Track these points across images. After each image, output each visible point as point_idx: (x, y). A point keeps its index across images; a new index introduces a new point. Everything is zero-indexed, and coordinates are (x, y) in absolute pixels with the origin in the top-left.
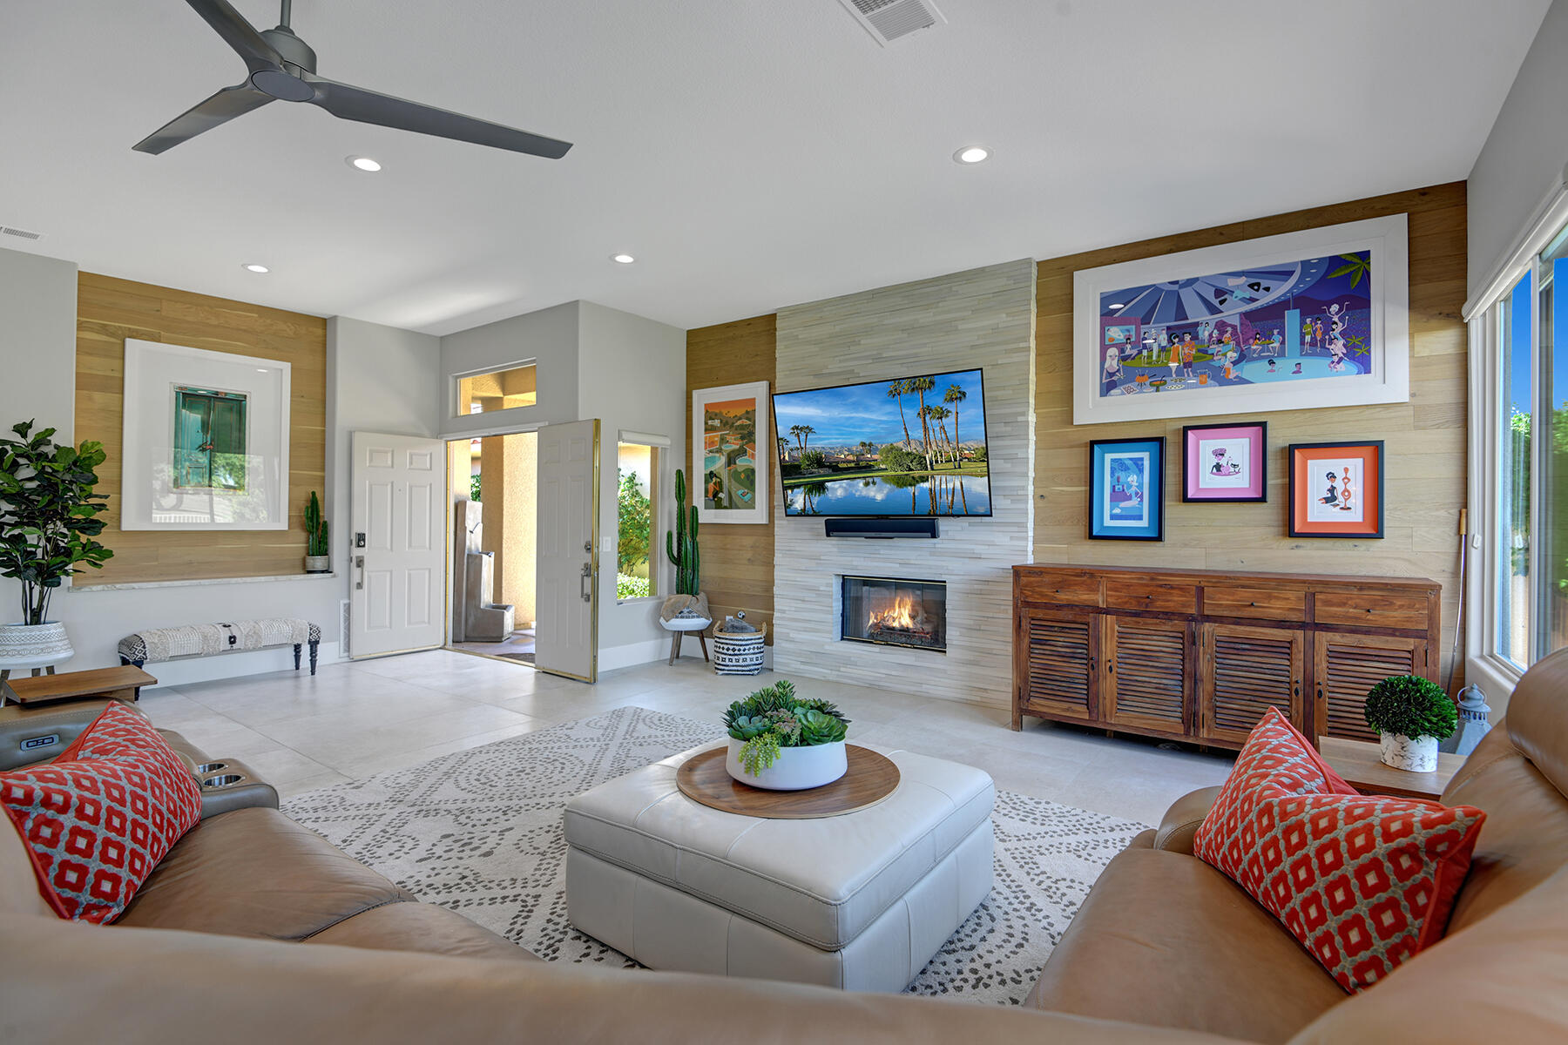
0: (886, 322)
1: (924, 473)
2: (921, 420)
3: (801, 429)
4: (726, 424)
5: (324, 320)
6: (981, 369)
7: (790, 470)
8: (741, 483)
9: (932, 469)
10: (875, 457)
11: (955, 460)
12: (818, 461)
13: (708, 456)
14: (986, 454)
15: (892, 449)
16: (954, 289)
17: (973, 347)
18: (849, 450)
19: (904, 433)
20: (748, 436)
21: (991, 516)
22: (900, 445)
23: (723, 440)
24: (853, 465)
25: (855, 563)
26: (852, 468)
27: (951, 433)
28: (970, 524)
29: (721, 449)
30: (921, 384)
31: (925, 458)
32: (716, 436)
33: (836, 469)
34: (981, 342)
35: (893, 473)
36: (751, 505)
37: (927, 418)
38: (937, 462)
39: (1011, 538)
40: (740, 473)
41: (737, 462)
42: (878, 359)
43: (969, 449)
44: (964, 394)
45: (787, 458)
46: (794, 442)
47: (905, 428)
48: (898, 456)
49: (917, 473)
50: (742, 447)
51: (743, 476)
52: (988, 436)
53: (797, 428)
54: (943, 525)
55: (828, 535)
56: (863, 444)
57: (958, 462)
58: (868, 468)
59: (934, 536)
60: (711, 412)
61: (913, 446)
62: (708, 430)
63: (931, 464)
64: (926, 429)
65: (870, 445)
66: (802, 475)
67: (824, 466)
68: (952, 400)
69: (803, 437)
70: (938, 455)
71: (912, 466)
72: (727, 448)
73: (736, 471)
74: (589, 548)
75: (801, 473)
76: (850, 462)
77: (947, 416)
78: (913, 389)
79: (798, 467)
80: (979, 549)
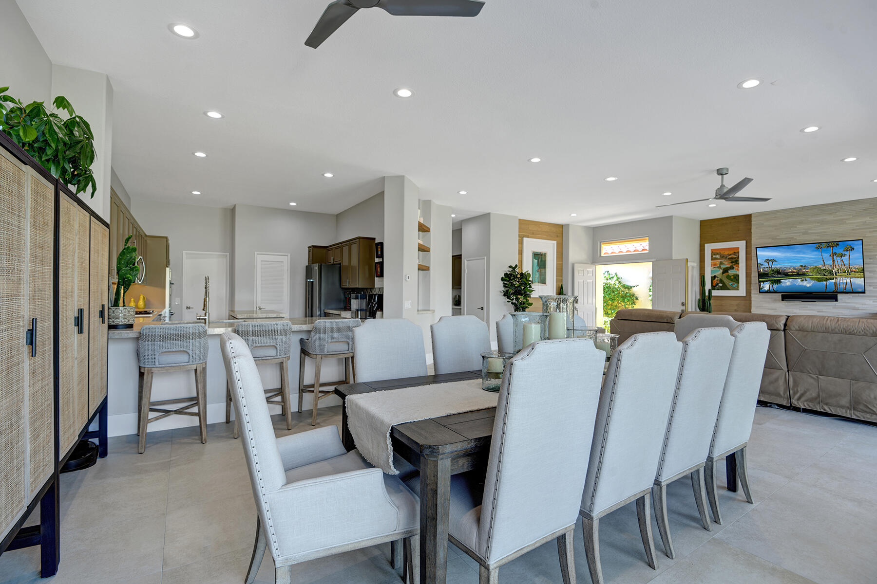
0: (809, 219)
1: (832, 276)
2: (831, 258)
3: (770, 260)
4: (722, 257)
5: (562, 225)
6: (862, 240)
7: (762, 276)
8: (732, 280)
9: (836, 275)
10: (808, 271)
11: (848, 272)
12: (778, 272)
13: (713, 269)
14: (864, 270)
15: (816, 267)
16: (844, 207)
17: (853, 230)
18: (794, 268)
19: (822, 262)
20: (735, 261)
21: (864, 293)
22: (821, 266)
23: (721, 263)
24: (796, 273)
25: (795, 311)
26: (795, 275)
27: (846, 262)
28: (853, 296)
29: (720, 267)
30: (832, 245)
31: (833, 271)
32: (718, 262)
33: (787, 275)
34: (858, 228)
35: (816, 276)
36: (737, 288)
37: (835, 257)
38: (838, 273)
39: (874, 302)
40: (731, 276)
41: (729, 272)
42: (805, 233)
43: (855, 268)
44: (853, 249)
45: (762, 271)
46: (766, 265)
47: (823, 261)
48: (819, 270)
49: (828, 277)
50: (732, 266)
51: (732, 277)
52: (865, 263)
53: (768, 260)
54: (840, 296)
55: (783, 300)
56: (802, 266)
57: (849, 272)
58: (804, 274)
59: (837, 300)
60: (714, 253)
61: (827, 267)
62: (712, 259)
63: (836, 273)
64: (833, 261)
65: (805, 266)
66: (770, 277)
67: (780, 274)
68: (847, 250)
69: (771, 263)
70: (839, 270)
71: (826, 274)
72: (723, 266)
73: (729, 275)
74: (683, 304)
75: (768, 276)
76: (794, 272)
77: (844, 256)
78: (828, 247)
79: (768, 274)
80: (857, 306)
